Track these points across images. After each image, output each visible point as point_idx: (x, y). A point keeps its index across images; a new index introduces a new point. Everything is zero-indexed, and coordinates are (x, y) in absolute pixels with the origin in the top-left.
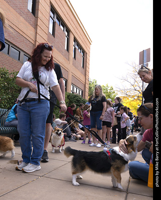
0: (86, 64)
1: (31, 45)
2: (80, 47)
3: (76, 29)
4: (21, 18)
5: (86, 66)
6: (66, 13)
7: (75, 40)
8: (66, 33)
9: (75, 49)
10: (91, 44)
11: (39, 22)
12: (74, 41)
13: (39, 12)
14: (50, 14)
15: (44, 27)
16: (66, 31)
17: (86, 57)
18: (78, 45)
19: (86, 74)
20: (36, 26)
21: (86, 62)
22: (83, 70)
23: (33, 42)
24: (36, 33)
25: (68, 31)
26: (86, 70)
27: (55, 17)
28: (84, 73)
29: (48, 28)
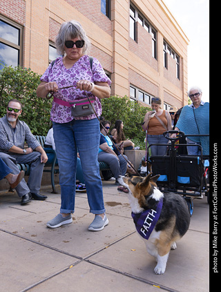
0: (183, 73)
1: (109, 58)
2: (173, 52)
3: (166, 26)
4: (94, 25)
5: (183, 76)
6: (150, 8)
7: (166, 42)
8: (153, 35)
9: (166, 54)
10: (187, 44)
11: (117, 27)
12: (165, 44)
13: (116, 12)
14: (129, 13)
15: (123, 32)
16: (153, 31)
17: (182, 64)
18: (170, 48)
19: (183, 88)
20: (112, 32)
21: (183, 70)
22: (179, 83)
23: (111, 54)
24: (114, 41)
25: (155, 31)
26: (183, 82)
27: (137, 15)
28: (180, 86)
29: (128, 32)
